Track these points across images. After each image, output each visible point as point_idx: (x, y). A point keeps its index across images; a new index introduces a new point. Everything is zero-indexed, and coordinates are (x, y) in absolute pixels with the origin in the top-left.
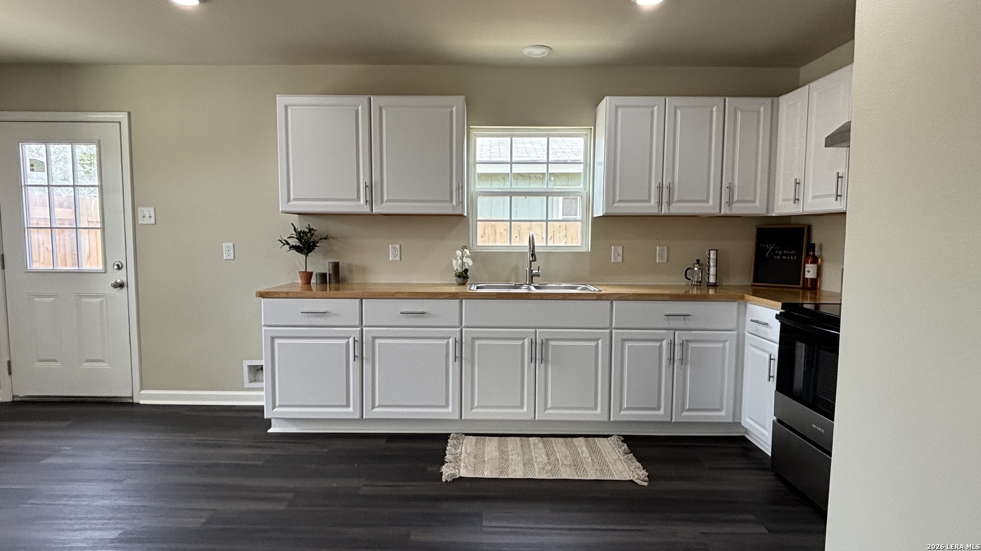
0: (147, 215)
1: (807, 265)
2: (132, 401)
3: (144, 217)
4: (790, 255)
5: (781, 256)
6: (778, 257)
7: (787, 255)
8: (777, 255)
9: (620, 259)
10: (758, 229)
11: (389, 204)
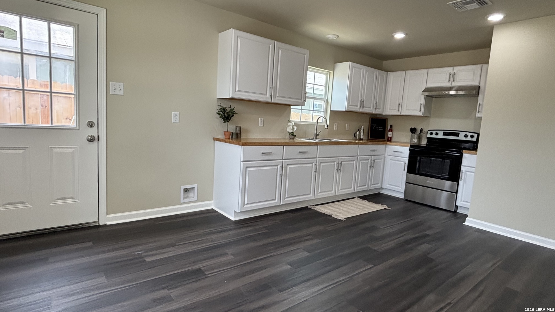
0: (117, 88)
1: (389, 132)
2: (98, 224)
3: (115, 89)
4: (381, 129)
5: (379, 128)
6: (377, 129)
7: (380, 128)
8: (377, 128)
9: (336, 129)
10: (371, 119)
11: (279, 98)
